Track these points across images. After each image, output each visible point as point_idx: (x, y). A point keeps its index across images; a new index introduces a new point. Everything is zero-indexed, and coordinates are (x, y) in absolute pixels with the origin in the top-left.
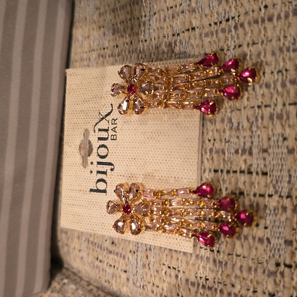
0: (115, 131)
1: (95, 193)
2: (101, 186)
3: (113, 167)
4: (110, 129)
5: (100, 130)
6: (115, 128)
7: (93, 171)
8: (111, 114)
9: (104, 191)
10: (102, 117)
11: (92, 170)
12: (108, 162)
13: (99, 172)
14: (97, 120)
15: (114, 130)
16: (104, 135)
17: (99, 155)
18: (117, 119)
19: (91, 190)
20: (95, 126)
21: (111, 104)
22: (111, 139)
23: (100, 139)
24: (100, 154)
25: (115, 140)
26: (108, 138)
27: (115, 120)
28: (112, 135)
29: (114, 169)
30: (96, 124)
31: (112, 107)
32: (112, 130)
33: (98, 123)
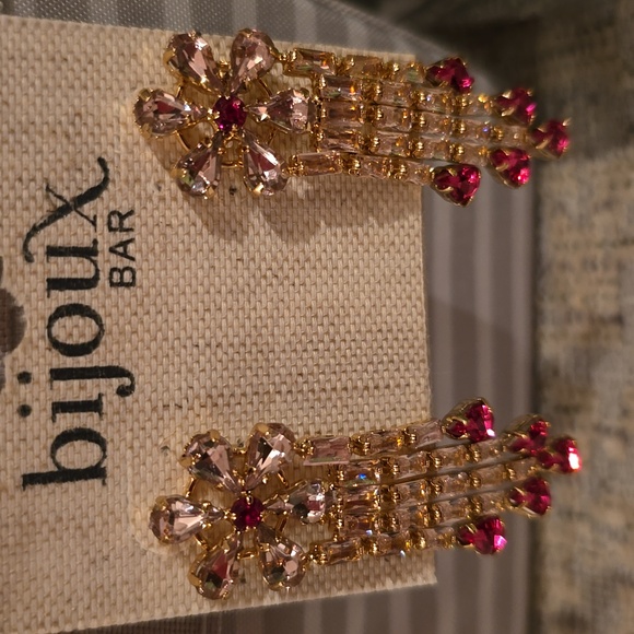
0: (125, 255)
1: (51, 486)
2: (79, 455)
3: (127, 381)
4: (103, 246)
5: (53, 251)
6: (124, 244)
7: (35, 407)
8: (105, 194)
9: (96, 472)
10: (59, 204)
11: (28, 403)
12: (102, 364)
13: (60, 407)
14: (38, 216)
15: (121, 250)
16: (77, 268)
17: (56, 344)
18: (131, 213)
19: (30, 480)
20: (29, 236)
21: (101, 161)
22: (112, 284)
23: (55, 284)
24: (61, 340)
25: (128, 285)
26: (96, 278)
27: (122, 217)
28: (113, 270)
29: (132, 388)
30: (35, 230)
31: (105, 170)
32: (112, 250)
33: (42, 226)
